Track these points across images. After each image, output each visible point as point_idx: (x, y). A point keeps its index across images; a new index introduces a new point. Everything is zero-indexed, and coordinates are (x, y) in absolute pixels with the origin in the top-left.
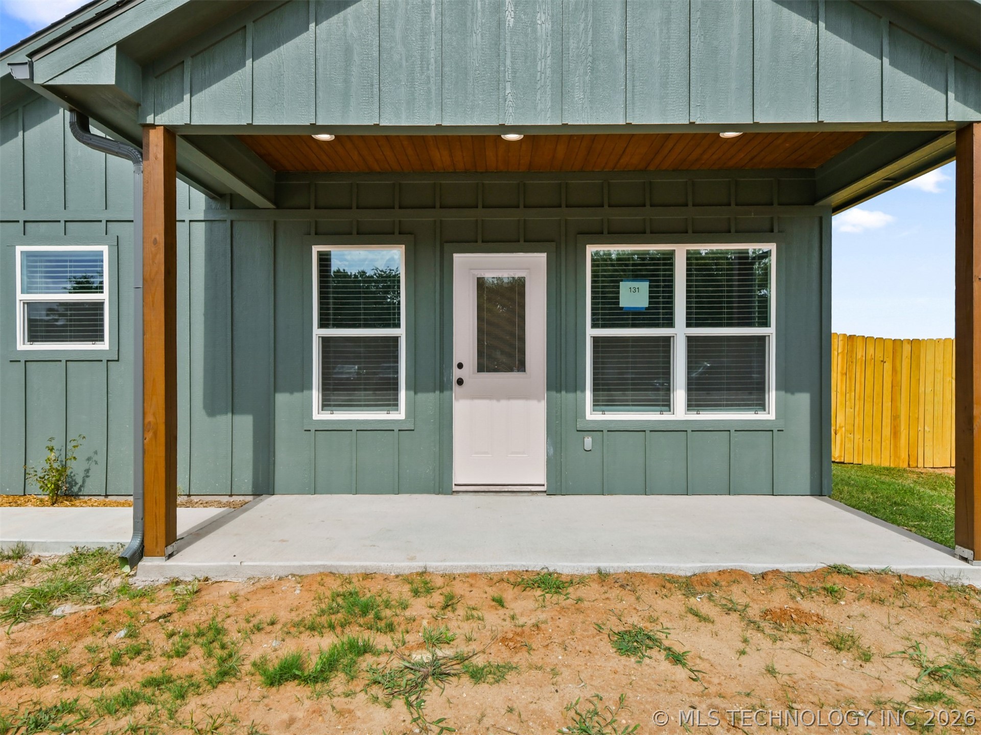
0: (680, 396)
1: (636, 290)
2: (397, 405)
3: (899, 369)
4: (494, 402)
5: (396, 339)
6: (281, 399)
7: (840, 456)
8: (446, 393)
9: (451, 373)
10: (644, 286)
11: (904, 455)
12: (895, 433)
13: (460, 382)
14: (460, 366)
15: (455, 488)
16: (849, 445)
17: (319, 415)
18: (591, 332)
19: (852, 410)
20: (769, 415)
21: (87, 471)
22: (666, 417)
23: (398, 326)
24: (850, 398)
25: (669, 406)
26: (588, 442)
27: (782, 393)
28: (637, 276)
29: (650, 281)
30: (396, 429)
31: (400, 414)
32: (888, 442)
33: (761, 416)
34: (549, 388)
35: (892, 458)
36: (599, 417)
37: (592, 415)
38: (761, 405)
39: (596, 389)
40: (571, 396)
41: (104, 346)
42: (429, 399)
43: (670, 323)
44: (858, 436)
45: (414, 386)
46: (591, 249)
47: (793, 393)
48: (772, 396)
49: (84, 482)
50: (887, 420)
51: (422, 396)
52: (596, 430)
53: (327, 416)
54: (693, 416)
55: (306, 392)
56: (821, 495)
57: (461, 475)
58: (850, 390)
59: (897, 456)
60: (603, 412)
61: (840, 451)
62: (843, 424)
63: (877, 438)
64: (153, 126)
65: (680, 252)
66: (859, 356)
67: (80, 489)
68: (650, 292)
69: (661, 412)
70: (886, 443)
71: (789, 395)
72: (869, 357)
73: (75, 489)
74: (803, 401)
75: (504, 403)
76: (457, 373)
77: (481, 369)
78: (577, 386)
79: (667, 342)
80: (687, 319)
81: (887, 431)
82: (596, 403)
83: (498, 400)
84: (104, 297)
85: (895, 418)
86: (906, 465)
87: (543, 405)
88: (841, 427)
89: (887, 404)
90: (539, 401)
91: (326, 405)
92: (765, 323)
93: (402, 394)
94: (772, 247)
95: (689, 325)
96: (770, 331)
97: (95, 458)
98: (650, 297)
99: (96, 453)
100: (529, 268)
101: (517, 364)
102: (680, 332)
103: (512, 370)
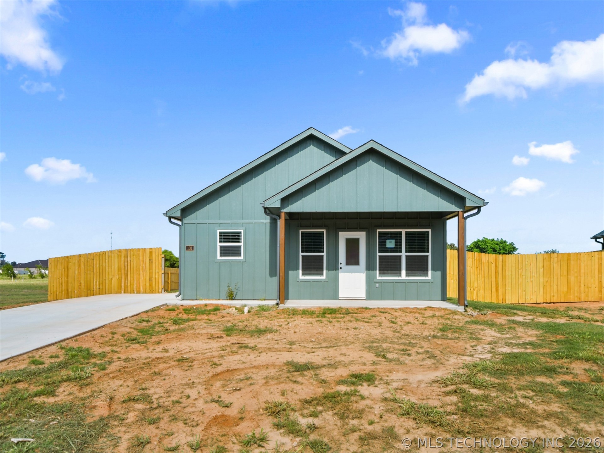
0: (403, 272)
1: (391, 242)
2: (323, 275)
3: (498, 266)
4: (351, 274)
5: (323, 256)
6: (291, 273)
7: (476, 299)
8: (337, 271)
9: (338, 266)
10: (393, 241)
11: (500, 298)
12: (497, 290)
13: (341, 268)
14: (341, 264)
15: (339, 298)
16: (479, 295)
17: (301, 277)
18: (378, 254)
19: (480, 281)
20: (429, 278)
21: (237, 293)
22: (400, 278)
23: (323, 252)
24: (479, 277)
25: (400, 275)
26: (377, 285)
27: (433, 271)
28: (391, 238)
29: (395, 240)
30: (323, 281)
31: (324, 277)
32: (494, 294)
33: (427, 278)
34: (366, 270)
35: (496, 300)
36: (380, 278)
37: (378, 278)
38: (427, 275)
39: (380, 270)
40: (372, 272)
41: (242, 258)
42: (332, 273)
43: (401, 252)
44: (482, 291)
45: (328, 269)
46: (378, 231)
47: (436, 271)
48: (430, 272)
49: (236, 296)
50: (494, 285)
51: (330, 272)
52: (379, 282)
53: (303, 278)
54: (408, 278)
55: (298, 271)
56: (444, 301)
57: (341, 295)
58: (480, 274)
59: (498, 299)
60: (382, 277)
61: (476, 297)
62: (477, 287)
63: (490, 292)
64: (282, 212)
65: (404, 232)
66: (483, 261)
67: (235, 298)
68: (395, 243)
69: (398, 277)
70: (493, 294)
71: (435, 272)
72: (486, 261)
73: (233, 298)
74: (439, 273)
75: (353, 274)
76: (340, 266)
77: (347, 264)
78: (374, 269)
79: (400, 257)
80: (406, 250)
81: (494, 289)
82: (380, 274)
83: (352, 273)
84: (242, 244)
85: (497, 284)
86: (501, 302)
87: (365, 274)
88: (476, 288)
89: (494, 279)
90: (363, 273)
91: (303, 275)
92: (428, 252)
93: (325, 271)
94: (430, 230)
95: (406, 252)
96: (429, 254)
97: (239, 289)
98: (395, 244)
99: (239, 288)
100: (361, 236)
101: (357, 263)
102: (404, 254)
103: (356, 265)
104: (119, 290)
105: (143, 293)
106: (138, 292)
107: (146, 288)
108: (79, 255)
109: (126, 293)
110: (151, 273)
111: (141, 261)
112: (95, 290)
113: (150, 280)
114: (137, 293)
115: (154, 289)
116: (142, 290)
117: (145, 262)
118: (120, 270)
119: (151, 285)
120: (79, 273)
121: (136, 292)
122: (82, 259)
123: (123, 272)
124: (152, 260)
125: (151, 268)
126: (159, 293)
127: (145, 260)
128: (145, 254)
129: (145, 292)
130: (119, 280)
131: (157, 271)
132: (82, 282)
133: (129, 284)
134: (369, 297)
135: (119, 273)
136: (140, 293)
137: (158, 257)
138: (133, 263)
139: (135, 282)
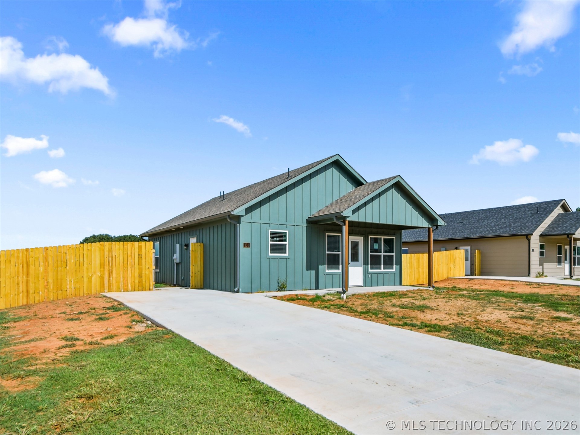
2: (340, 269)
5: (339, 254)
6: (320, 267)
10: (377, 244)
13: (349, 264)
17: (326, 271)
18: (370, 254)
23: (340, 251)
25: (381, 268)
26: (369, 276)
28: (376, 242)
30: (340, 274)
31: (340, 271)
33: (393, 270)
34: (363, 265)
39: (371, 265)
40: (367, 266)
41: (287, 255)
43: (381, 252)
45: (342, 265)
46: (370, 236)
47: (397, 266)
48: (395, 266)
52: (370, 274)
53: (328, 271)
54: (384, 270)
55: (324, 266)
56: (401, 285)
60: (372, 270)
64: (347, 220)
69: (380, 270)
75: (356, 267)
76: (348, 262)
77: (352, 261)
78: (368, 264)
80: (384, 251)
82: (371, 268)
84: (287, 243)
87: (362, 268)
91: (328, 269)
92: (394, 252)
93: (340, 266)
96: (394, 254)
100: (360, 239)
101: (357, 260)
102: (382, 254)
103: (356, 261)
104: (102, 289)
105: (131, 291)
106: (126, 290)
107: (135, 286)
108: (45, 247)
109: (110, 292)
110: (141, 270)
111: (129, 257)
112: (69, 290)
113: (140, 276)
114: (124, 291)
115: (144, 286)
116: (130, 288)
117: (133, 257)
118: (102, 265)
119: (140, 282)
120: (46, 270)
121: (122, 290)
122: (50, 253)
123: (106, 268)
124: (142, 255)
125: (140, 264)
126: (150, 290)
127: (133, 255)
128: (133, 248)
129: (133, 290)
130: (102, 277)
131: (147, 267)
132: (50, 280)
133: (114, 282)
134: (365, 285)
135: (102, 269)
136: (127, 291)
137: (149, 252)
138: (119, 258)
139: (122, 279)
